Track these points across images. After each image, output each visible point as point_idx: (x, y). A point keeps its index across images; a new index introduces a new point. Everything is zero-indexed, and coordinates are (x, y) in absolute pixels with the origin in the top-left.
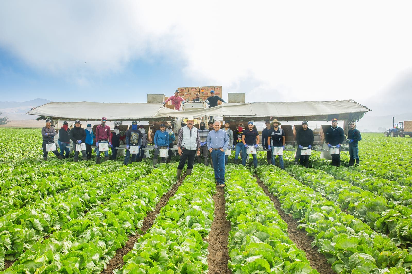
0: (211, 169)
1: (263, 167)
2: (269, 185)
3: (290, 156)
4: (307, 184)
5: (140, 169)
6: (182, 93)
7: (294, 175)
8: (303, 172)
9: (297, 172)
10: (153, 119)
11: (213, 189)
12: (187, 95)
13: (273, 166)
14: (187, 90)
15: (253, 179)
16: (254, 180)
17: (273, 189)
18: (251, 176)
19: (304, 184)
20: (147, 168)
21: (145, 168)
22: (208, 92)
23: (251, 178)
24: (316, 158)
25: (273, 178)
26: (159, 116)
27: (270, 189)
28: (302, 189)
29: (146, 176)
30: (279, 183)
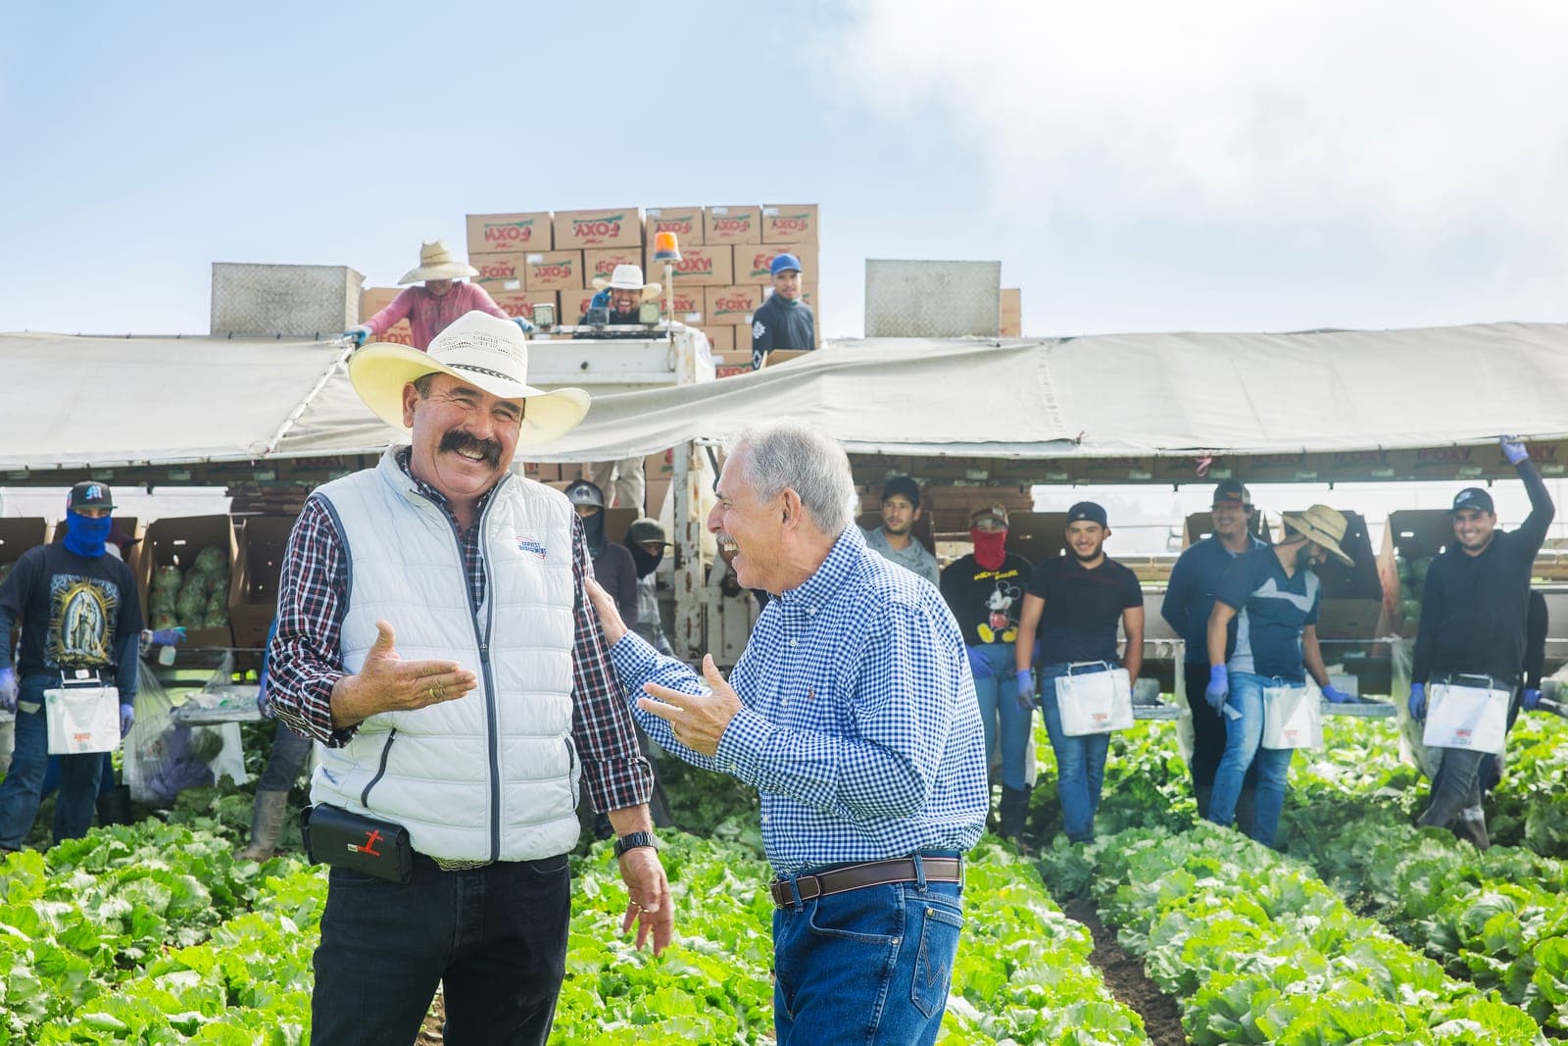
0: (731, 864)
1: (1139, 844)
2: (1190, 983)
3: (1348, 755)
4: (1487, 980)
5: (159, 876)
6: (503, 258)
7: (1379, 906)
8: (1450, 882)
9: (1404, 883)
10: (262, 465)
11: (753, 1022)
12: (546, 272)
13: (1217, 837)
14: (541, 237)
15: (1063, 936)
16: (1073, 946)
17: (1216, 1019)
18: (1048, 912)
19: (1460, 972)
20: (218, 869)
21: (200, 868)
22: (706, 253)
23: (1050, 933)
24: (1551, 768)
25: (1214, 927)
26: (311, 440)
27: (1198, 1019)
28: (1447, 1017)
29: (213, 931)
30: (1268, 969)
